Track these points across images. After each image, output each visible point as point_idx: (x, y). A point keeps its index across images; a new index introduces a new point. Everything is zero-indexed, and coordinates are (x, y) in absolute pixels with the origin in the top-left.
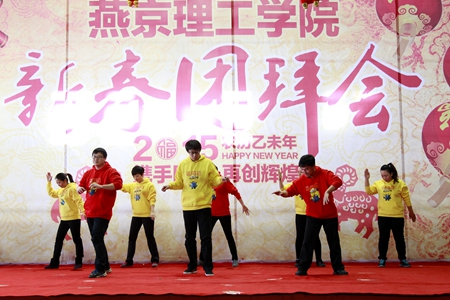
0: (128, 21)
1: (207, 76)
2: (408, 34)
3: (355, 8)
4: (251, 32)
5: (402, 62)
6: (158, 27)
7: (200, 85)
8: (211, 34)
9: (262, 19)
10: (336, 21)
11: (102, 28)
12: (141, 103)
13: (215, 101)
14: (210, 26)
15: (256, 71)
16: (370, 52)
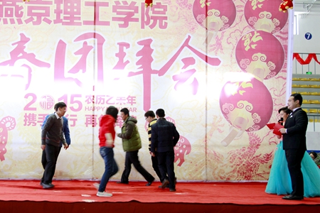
0: (22, 13)
1: (76, 53)
2: (213, 30)
3: (179, 10)
4: (107, 23)
5: (209, 48)
6: (43, 18)
7: (71, 60)
8: (80, 24)
9: (115, 15)
10: (166, 18)
11: (4, 17)
12: (30, 70)
13: (81, 71)
14: (79, 18)
15: (110, 51)
16: (188, 40)
